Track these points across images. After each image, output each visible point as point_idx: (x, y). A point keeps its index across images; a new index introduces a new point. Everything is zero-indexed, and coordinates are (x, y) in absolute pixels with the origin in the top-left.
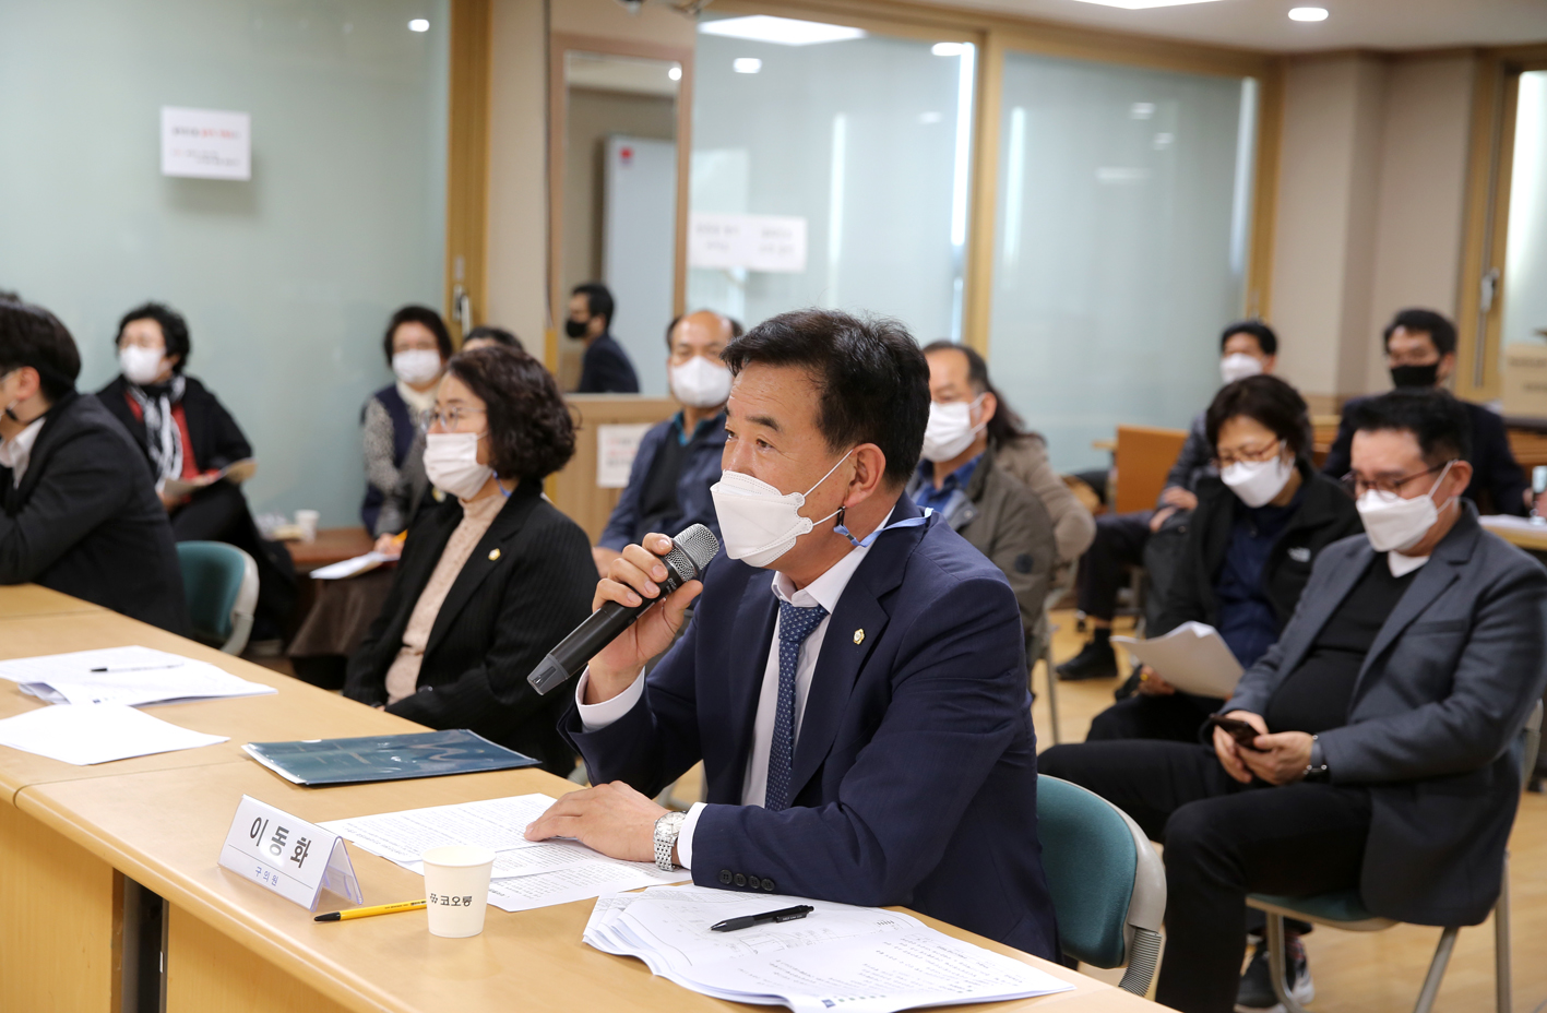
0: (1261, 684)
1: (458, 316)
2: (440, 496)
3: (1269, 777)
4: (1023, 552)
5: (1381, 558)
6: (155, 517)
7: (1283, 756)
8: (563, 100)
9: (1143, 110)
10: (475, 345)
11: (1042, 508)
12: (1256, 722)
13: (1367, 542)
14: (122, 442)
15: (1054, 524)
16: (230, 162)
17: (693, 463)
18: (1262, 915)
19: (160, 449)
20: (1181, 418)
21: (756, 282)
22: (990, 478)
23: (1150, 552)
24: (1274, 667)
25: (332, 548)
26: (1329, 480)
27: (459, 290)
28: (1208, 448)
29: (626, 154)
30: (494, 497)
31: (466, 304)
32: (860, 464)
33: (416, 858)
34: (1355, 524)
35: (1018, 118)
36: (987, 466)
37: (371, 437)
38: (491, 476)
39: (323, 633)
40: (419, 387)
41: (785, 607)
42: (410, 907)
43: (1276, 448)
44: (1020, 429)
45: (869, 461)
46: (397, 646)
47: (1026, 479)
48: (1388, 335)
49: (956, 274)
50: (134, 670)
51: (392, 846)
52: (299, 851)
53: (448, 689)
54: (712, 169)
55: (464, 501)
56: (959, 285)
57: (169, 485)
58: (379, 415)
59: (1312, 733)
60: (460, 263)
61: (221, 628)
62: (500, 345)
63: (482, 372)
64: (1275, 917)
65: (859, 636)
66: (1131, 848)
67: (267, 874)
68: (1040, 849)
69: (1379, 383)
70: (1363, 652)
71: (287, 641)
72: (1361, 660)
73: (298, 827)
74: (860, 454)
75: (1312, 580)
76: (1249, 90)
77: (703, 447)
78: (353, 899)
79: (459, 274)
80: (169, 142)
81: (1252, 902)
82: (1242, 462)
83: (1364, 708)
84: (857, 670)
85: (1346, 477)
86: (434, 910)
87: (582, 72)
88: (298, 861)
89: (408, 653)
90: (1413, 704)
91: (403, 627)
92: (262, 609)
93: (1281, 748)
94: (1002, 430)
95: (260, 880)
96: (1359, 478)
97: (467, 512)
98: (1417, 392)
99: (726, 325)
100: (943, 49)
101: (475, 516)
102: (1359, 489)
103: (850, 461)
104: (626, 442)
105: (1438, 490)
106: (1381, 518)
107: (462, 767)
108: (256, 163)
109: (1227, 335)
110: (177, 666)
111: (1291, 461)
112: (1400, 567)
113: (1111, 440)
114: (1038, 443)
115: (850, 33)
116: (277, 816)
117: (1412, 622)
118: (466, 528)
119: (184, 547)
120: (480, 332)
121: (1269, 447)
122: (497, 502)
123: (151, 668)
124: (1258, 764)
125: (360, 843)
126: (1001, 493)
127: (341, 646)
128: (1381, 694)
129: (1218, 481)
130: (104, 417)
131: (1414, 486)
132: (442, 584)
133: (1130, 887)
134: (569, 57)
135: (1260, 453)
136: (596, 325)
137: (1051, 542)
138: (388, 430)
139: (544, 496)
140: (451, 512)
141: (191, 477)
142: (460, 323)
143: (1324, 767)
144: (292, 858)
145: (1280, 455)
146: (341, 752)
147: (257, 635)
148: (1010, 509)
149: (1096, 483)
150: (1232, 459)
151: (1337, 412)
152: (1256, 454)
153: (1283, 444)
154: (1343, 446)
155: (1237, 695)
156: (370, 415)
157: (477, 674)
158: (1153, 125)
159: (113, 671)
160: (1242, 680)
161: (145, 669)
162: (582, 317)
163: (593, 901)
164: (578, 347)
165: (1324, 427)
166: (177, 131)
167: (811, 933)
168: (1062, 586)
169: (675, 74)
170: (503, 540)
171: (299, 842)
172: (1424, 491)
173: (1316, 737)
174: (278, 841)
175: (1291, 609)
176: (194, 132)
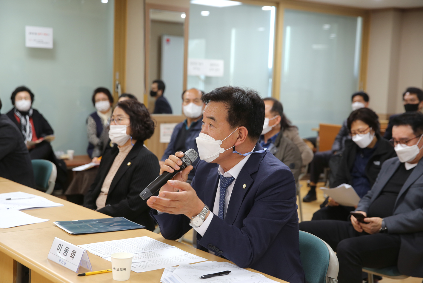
0: (366, 203)
1: (117, 90)
2: (112, 145)
3: (368, 232)
4: (292, 162)
5: (402, 165)
6: (25, 152)
7: (373, 224)
8: (149, 24)
9: (327, 27)
10: (123, 99)
11: (297, 149)
12: (364, 214)
13: (398, 159)
14: (15, 129)
15: (301, 153)
16: (47, 43)
17: (190, 135)
18: (366, 274)
19: (25, 131)
20: (339, 121)
21: (208, 80)
22: (282, 140)
23: (331, 163)
24: (370, 198)
25: (78, 161)
26: (386, 140)
27: (117, 82)
28: (348, 130)
29: (168, 41)
30: (129, 145)
31: (120, 87)
32: (240, 133)
33: (108, 256)
34: (394, 154)
35: (288, 29)
36: (280, 136)
37: (89, 128)
38: (130, 138)
39: (76, 188)
40: (104, 112)
41: (222, 177)
42: (107, 271)
43: (369, 130)
44: (290, 125)
45: (243, 132)
46: (99, 192)
47: (292, 140)
48: (404, 95)
49: (270, 77)
50: (19, 199)
51: (101, 252)
52: (72, 254)
53: (116, 205)
54: (194, 45)
55: (120, 147)
56: (271, 81)
57: (28, 142)
58: (92, 121)
59: (382, 218)
60: (117, 74)
61: (45, 186)
62: (130, 99)
63: (129, 107)
64: (371, 274)
65: (244, 186)
66: (328, 253)
67: (63, 261)
68: (300, 253)
69: (400, 110)
70: (398, 193)
71: (65, 190)
72: (397, 196)
73: (72, 247)
74: (240, 129)
75: (381, 171)
76: (360, 21)
77: (193, 130)
78: (89, 269)
79: (117, 77)
80: (28, 37)
81: (364, 270)
82: (358, 134)
83: (397, 210)
84: (243, 197)
85: (391, 140)
86: (114, 272)
87: (155, 15)
88: (72, 257)
89: (102, 194)
90: (413, 209)
91: (101, 186)
92: (58, 181)
93: (372, 222)
94: (285, 125)
95: (60, 263)
96: (395, 140)
97: (120, 150)
98: (412, 113)
99: (200, 93)
100: (265, 8)
101: (123, 152)
102: (395, 143)
103: (237, 132)
104: (169, 129)
105: (419, 143)
106: (402, 152)
107: (122, 229)
108: (55, 43)
109: (353, 96)
110: (33, 198)
111: (374, 134)
112: (408, 167)
113: (318, 128)
114: (296, 129)
115: (237, 3)
116: (66, 243)
117: (413, 184)
118: (120, 156)
119: (34, 161)
120: (124, 95)
121: (366, 130)
122: (130, 148)
123: (24, 199)
124: (365, 227)
125: (91, 251)
126: (285, 144)
127: (82, 192)
128: (403, 206)
129: (351, 141)
130: (9, 121)
131: (411, 142)
132: (113, 173)
133: (328, 265)
134: (151, 11)
135: (364, 131)
136: (160, 93)
137: (301, 159)
138: (95, 126)
139: (144, 145)
140: (115, 150)
141: (35, 140)
142: (117, 92)
143: (386, 228)
144: (70, 257)
145: (370, 132)
146: (84, 224)
147: (56, 188)
148: (288, 149)
149: (313, 141)
150: (355, 134)
151: (387, 119)
152: (362, 132)
153: (371, 128)
154: (389, 130)
155: (359, 206)
156: (89, 121)
157: (125, 201)
158: (330, 31)
159: (13, 199)
160: (360, 202)
161: (23, 199)
162: (156, 90)
163: (163, 269)
164: (154, 99)
165: (384, 124)
166: (30, 33)
167: (230, 279)
168: (303, 173)
169: (183, 16)
170: (132, 159)
171: (72, 252)
172: (415, 144)
173: (383, 219)
174: (66, 251)
175: (374, 180)
176: (36, 34)
